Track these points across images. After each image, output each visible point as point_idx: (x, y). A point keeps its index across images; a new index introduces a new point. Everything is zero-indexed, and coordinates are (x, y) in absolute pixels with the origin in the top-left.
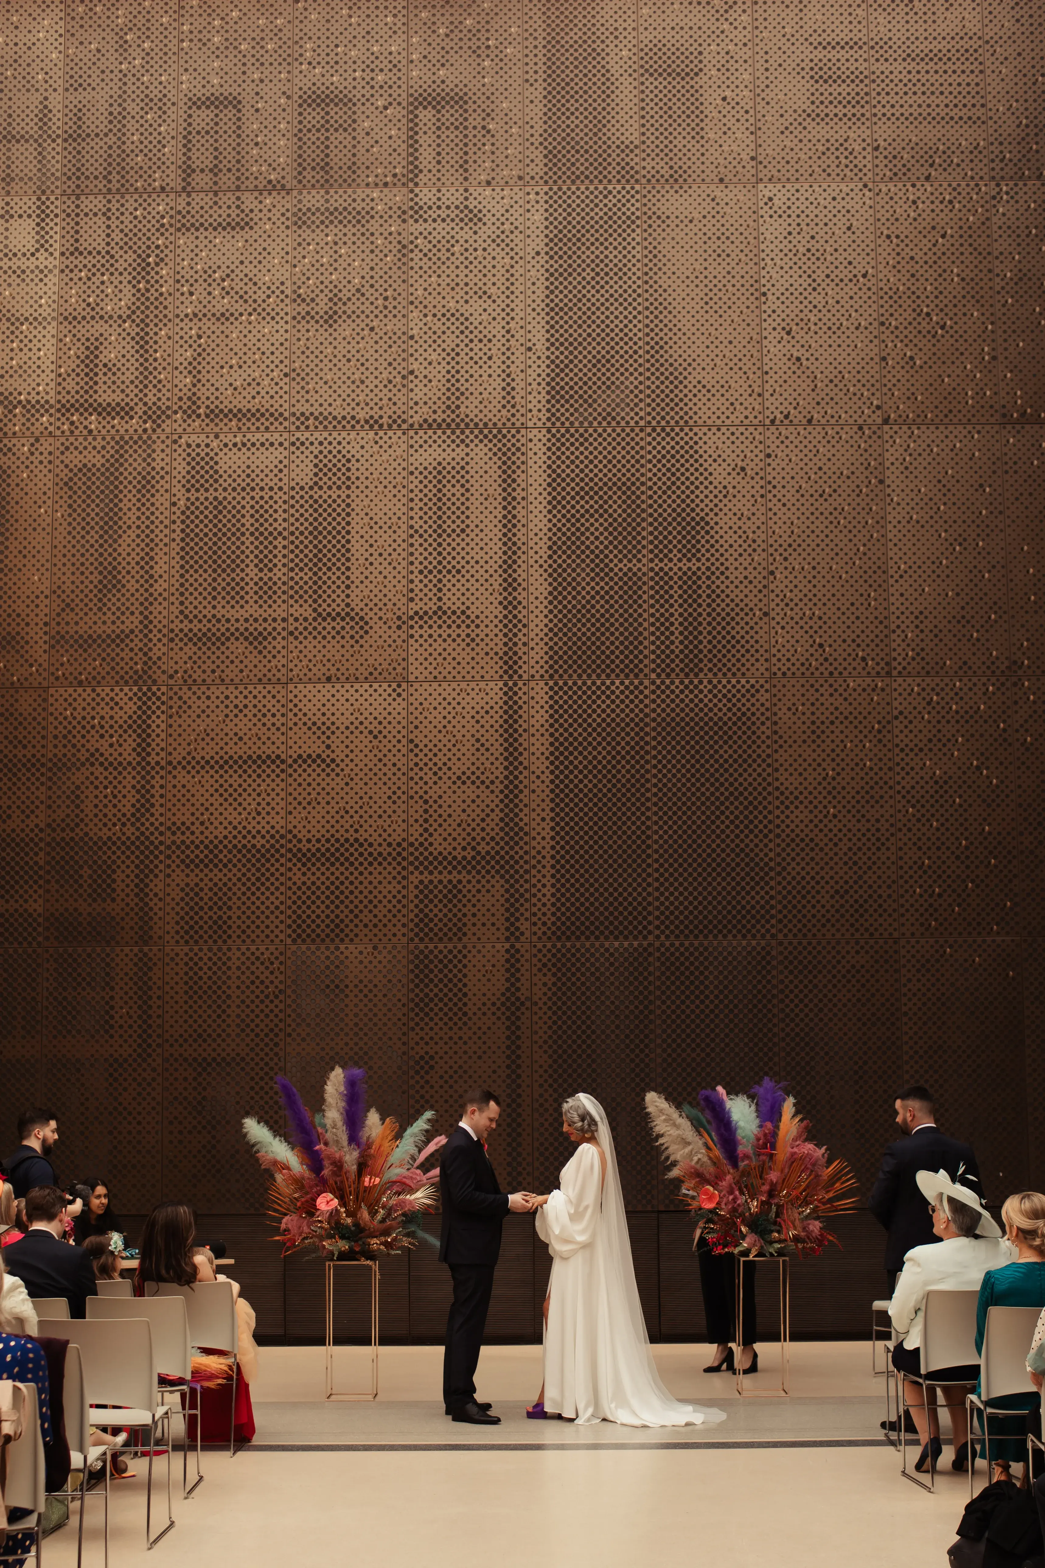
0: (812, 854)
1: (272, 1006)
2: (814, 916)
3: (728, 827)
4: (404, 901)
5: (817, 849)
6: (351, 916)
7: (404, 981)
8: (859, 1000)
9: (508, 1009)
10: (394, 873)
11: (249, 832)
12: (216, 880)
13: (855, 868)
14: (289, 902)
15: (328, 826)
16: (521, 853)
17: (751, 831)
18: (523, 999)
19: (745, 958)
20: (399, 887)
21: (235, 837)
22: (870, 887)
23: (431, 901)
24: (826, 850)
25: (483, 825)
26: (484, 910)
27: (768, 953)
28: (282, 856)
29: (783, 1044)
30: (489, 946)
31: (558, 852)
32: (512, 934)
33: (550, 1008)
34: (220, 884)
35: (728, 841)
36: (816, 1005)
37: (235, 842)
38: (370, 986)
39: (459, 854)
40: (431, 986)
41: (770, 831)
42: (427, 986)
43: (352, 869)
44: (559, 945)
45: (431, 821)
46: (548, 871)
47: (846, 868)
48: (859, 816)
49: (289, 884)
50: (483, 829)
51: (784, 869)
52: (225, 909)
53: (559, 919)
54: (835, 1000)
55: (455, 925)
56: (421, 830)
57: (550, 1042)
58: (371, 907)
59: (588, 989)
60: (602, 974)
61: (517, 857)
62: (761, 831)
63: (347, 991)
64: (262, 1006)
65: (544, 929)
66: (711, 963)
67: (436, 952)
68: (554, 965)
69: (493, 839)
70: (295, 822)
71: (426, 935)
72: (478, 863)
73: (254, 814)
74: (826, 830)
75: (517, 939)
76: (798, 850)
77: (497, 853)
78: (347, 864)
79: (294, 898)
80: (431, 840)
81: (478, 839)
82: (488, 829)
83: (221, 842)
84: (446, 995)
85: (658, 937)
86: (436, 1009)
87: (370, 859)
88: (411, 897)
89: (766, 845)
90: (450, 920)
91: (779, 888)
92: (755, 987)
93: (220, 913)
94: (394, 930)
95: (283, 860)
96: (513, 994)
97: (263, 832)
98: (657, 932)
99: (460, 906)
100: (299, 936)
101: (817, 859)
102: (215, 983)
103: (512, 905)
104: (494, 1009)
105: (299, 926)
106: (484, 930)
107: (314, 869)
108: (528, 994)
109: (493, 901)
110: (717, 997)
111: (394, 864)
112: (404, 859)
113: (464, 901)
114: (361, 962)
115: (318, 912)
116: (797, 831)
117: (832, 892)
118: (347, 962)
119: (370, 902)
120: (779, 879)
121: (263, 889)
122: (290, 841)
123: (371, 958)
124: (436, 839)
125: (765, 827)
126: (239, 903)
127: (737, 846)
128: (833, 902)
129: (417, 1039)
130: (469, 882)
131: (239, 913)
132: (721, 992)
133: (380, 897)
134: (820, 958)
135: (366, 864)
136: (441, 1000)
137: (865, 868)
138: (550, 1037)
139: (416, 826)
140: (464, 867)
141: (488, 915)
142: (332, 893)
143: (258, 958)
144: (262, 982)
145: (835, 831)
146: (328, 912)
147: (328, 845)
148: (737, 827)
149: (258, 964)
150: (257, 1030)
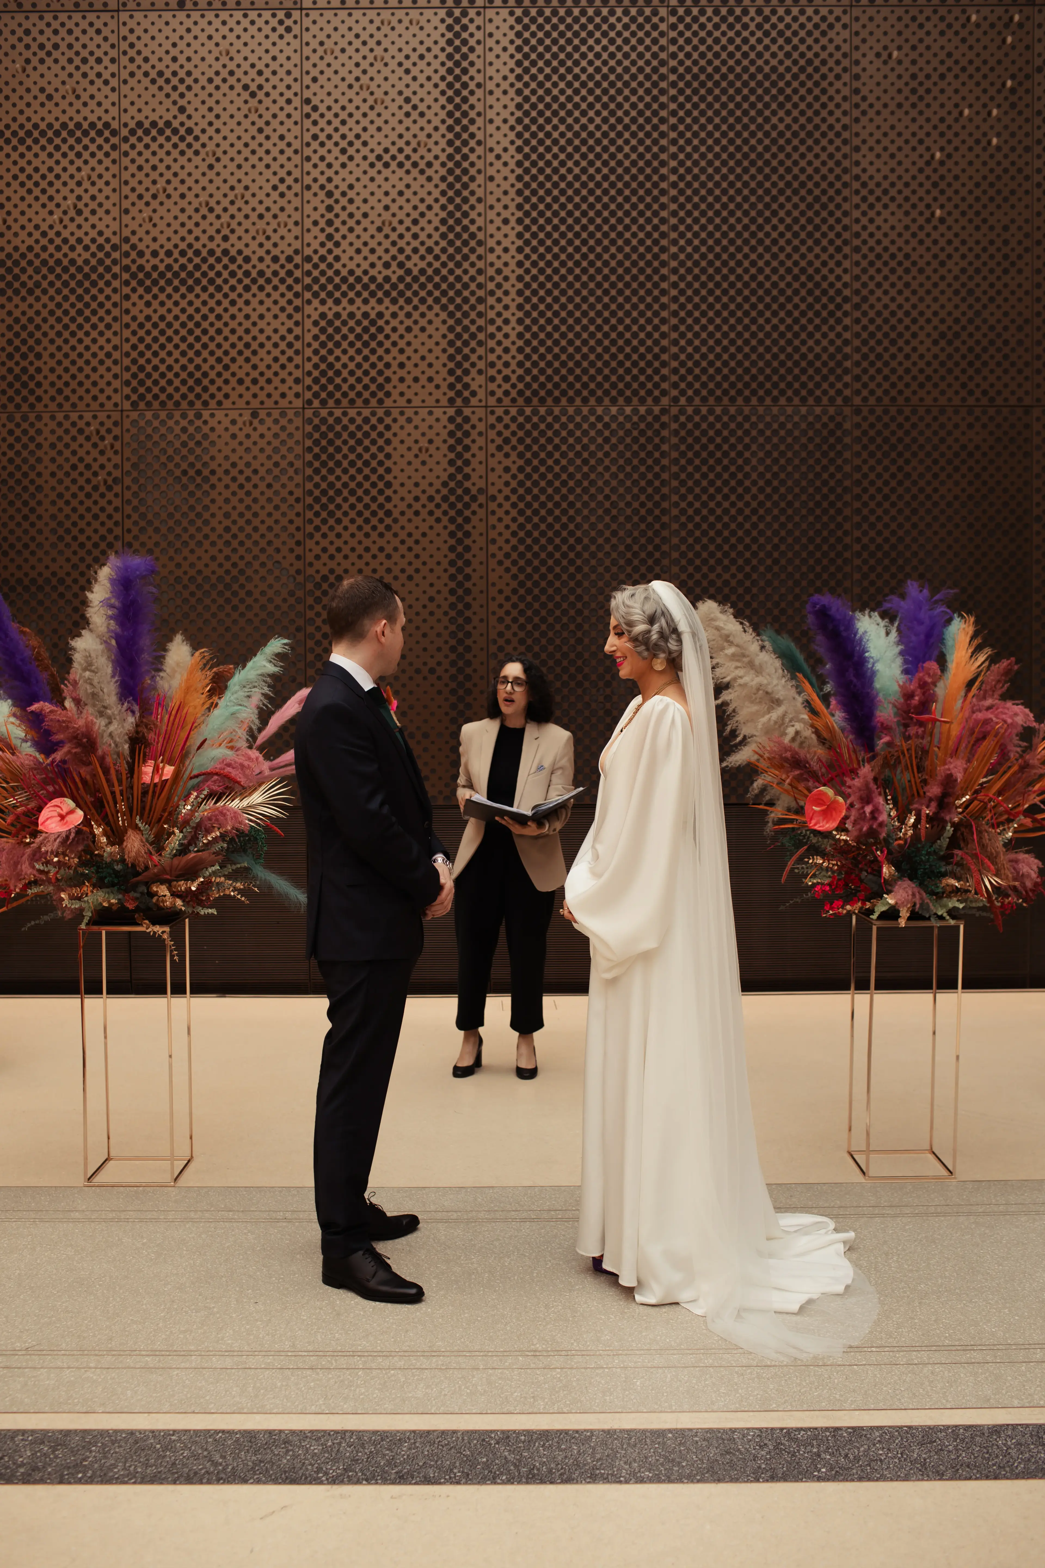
0: (907, 278)
1: (103, 503)
2: (907, 371)
3: (782, 235)
4: (298, 345)
5: (914, 271)
6: (219, 368)
7: (298, 464)
8: (970, 497)
9: (452, 506)
10: (283, 302)
11: (66, 241)
12: (17, 313)
13: (971, 300)
14: (127, 347)
15: (183, 232)
16: (472, 272)
17: (817, 242)
18: (474, 491)
19: (804, 432)
20: (290, 324)
21: (44, 249)
22: (992, 328)
23: (338, 345)
24: (929, 271)
25: (415, 229)
26: (416, 358)
27: (839, 425)
28: (115, 276)
29: (857, 562)
30: (423, 412)
31: (527, 271)
32: (459, 394)
33: (514, 505)
34: (24, 320)
35: (782, 256)
36: (908, 504)
37: (45, 256)
38: (248, 472)
39: (380, 275)
40: (338, 472)
41: (846, 242)
42: (331, 471)
43: (219, 296)
44: (528, 411)
45: (337, 223)
46: (512, 300)
47: (957, 300)
48: (977, 221)
49: (127, 319)
50: (415, 236)
51: (865, 299)
52: (31, 357)
53: (528, 371)
54: (936, 497)
55: (373, 380)
56: (322, 237)
57: (514, 555)
58: (247, 353)
59: (571, 476)
60: (592, 454)
61: (466, 279)
62: (831, 242)
63: (213, 480)
64: (89, 503)
65: (506, 386)
66: (754, 440)
67: (345, 421)
68: (521, 441)
69: (430, 250)
70: (134, 226)
71: (331, 395)
72: (408, 286)
73: (72, 213)
74: (928, 242)
75: (466, 401)
76: (886, 271)
77: (437, 272)
78: (211, 289)
79: (134, 340)
80: (337, 252)
81: (408, 251)
82: (423, 236)
83: (23, 256)
84: (359, 485)
85: (675, 400)
86: (346, 506)
87: (247, 281)
88: (308, 338)
89: (839, 264)
90: (366, 373)
91: (857, 328)
92: (818, 475)
93: (24, 363)
94: (283, 388)
95: (116, 284)
96: (459, 484)
97: (87, 241)
98: (675, 393)
99: (380, 352)
100: (142, 397)
101: (915, 285)
102: (18, 468)
103: (459, 351)
104: (431, 506)
105: (142, 383)
106: (416, 387)
107: (162, 297)
108: (481, 484)
109: (430, 344)
110: (761, 490)
111: (282, 288)
112: (297, 281)
113: (387, 344)
114: (234, 436)
115: (170, 361)
116: (886, 242)
117: (935, 335)
118: (213, 437)
119: (247, 345)
120: (857, 314)
121: (87, 327)
122: (127, 255)
123: (248, 430)
124: (346, 251)
125: (838, 235)
126: (52, 349)
127: (796, 263)
128: (936, 350)
129: (317, 550)
130: (394, 315)
131: (52, 363)
132: (768, 483)
133: (262, 338)
134: (914, 433)
135: (240, 289)
136: (352, 492)
137: (985, 299)
138: (514, 548)
139: (316, 231)
140: (387, 294)
141: (423, 365)
142: (191, 332)
143: (81, 431)
144: (88, 467)
145: (942, 242)
146: (184, 361)
147: (183, 260)
148: (796, 235)
149: (81, 439)
150: (82, 538)
